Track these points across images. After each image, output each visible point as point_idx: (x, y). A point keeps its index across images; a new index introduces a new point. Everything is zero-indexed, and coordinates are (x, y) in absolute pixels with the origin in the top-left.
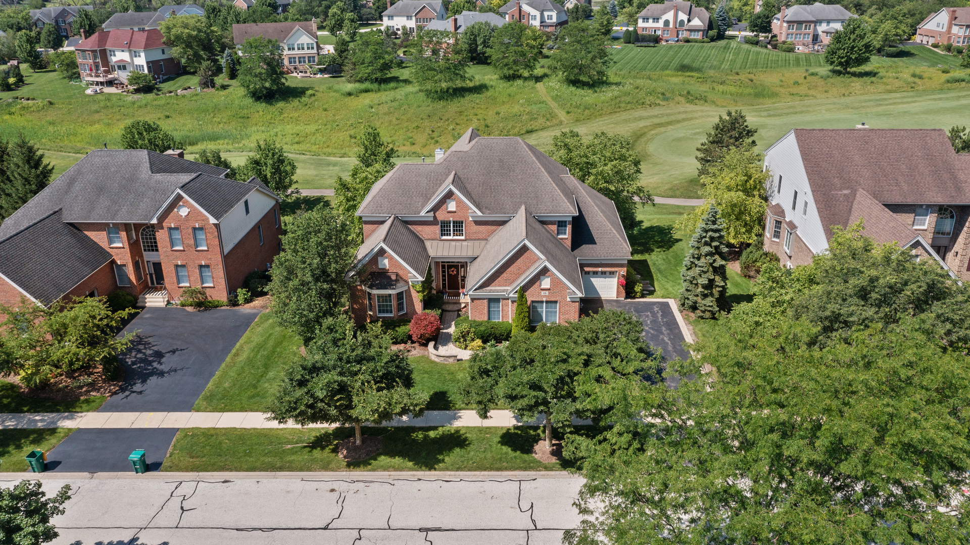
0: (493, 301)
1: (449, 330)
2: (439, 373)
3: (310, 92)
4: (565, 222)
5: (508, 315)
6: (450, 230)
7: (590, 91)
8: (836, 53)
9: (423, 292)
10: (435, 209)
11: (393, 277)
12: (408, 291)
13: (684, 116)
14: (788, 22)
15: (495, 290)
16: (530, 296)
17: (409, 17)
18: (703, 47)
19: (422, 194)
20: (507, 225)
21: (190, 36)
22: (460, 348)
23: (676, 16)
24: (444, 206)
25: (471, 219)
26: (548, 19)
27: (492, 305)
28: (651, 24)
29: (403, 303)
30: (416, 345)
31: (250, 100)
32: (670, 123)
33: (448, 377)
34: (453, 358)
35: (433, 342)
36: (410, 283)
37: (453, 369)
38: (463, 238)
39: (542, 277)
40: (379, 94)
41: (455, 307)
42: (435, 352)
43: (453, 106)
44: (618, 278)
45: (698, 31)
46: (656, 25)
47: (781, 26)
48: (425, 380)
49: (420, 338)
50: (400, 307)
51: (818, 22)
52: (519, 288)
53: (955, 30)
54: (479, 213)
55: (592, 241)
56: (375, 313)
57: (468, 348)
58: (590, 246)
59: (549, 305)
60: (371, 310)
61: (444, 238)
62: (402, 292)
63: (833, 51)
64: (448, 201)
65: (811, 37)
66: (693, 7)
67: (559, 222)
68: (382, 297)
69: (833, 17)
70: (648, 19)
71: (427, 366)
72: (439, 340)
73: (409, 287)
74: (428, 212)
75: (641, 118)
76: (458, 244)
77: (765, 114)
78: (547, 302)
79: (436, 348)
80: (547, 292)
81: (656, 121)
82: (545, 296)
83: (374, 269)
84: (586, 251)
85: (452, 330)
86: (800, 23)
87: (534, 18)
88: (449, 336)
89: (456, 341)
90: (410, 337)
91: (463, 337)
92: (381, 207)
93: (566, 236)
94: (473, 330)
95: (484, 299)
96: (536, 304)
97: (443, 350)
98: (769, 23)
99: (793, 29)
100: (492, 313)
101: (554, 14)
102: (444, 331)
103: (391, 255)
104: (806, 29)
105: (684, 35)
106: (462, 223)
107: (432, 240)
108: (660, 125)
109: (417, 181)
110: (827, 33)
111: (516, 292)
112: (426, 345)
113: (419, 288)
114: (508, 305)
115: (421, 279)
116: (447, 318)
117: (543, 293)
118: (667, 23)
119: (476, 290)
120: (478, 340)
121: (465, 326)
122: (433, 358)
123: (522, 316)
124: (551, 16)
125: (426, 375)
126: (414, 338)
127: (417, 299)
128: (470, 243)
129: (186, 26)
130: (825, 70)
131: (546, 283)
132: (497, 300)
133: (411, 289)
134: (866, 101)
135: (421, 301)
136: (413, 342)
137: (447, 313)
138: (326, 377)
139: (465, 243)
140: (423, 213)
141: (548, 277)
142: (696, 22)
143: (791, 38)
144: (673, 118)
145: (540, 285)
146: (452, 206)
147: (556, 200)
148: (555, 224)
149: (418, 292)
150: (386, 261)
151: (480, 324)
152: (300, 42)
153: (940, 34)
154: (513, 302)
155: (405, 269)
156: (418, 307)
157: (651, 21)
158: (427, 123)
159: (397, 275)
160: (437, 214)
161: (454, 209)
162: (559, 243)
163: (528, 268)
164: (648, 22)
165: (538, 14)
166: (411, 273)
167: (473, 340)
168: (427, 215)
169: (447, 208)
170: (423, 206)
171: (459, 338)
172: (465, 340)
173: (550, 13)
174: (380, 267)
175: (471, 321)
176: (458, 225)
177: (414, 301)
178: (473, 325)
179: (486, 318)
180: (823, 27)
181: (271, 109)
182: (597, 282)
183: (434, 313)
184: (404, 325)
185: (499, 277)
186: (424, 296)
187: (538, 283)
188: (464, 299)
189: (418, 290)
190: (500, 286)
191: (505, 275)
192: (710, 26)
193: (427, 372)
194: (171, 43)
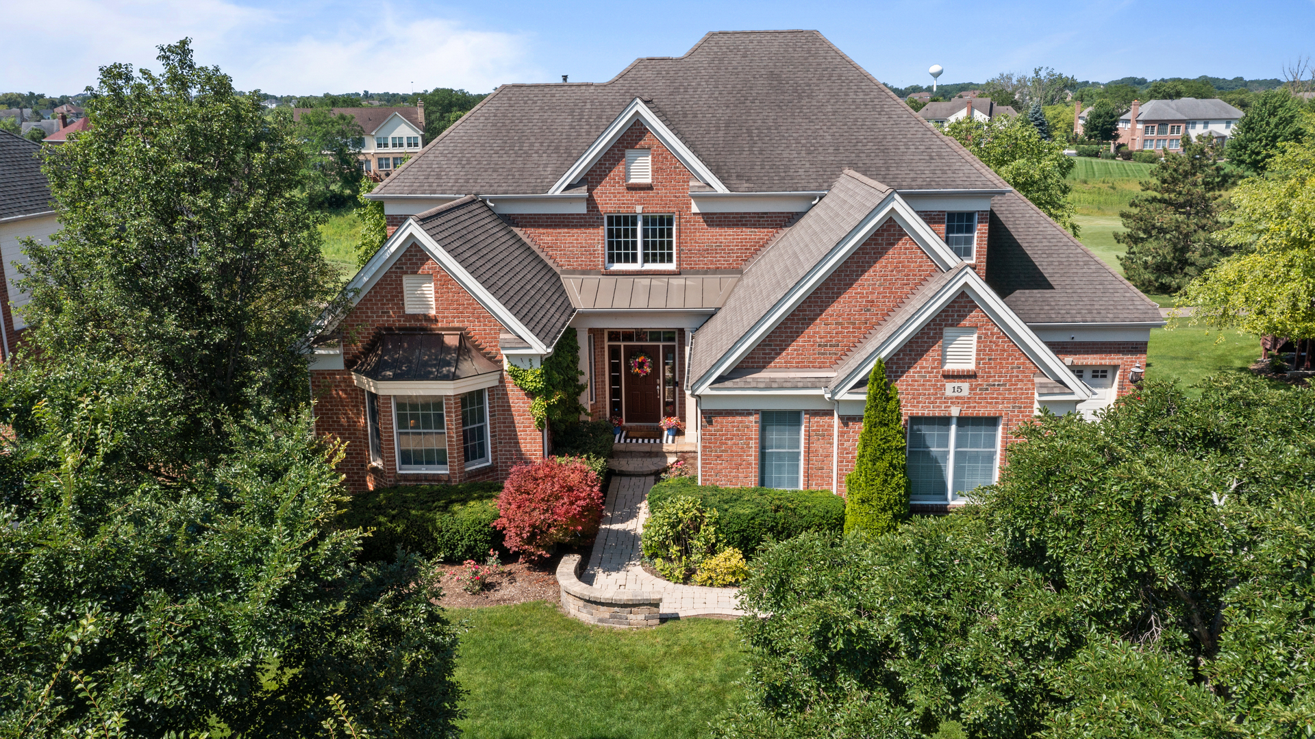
0: (779, 420)
1: (629, 525)
2: (592, 664)
4: (970, 216)
5: (827, 468)
6: (634, 244)
8: (1245, 148)
9: (546, 393)
10: (592, 178)
11: (451, 340)
12: (499, 392)
14: (1145, 122)
15: (785, 381)
16: (909, 399)
19: (557, 148)
20: (803, 221)
22: (668, 577)
23: (970, 116)
24: (618, 170)
25: (695, 208)
27: (774, 435)
29: (481, 430)
30: (518, 567)
33: (626, 684)
34: (645, 610)
35: (576, 558)
36: (506, 366)
37: (643, 649)
38: (672, 266)
39: (948, 332)
41: (649, 465)
42: (579, 587)
44: (1122, 387)
47: (1133, 130)
48: (537, 691)
49: (529, 541)
50: (472, 446)
51: (1192, 122)
52: (872, 365)
54: (720, 188)
55: (1039, 283)
56: (389, 461)
57: (698, 577)
58: (1037, 293)
59: (970, 431)
60: (379, 452)
61: (617, 267)
62: (480, 393)
63: (1240, 145)
64: (629, 153)
66: (995, 105)
67: (951, 216)
68: (414, 407)
69: (1211, 115)
71: (547, 639)
72: (596, 554)
73: (502, 380)
74: (569, 187)
76: (657, 282)
78: (963, 421)
79: (583, 574)
80: (965, 386)
82: (957, 400)
83: (391, 318)
84: (1029, 308)
85: (639, 523)
86: (1163, 123)
88: (630, 540)
89: (654, 556)
90: (496, 538)
91: (678, 539)
92: (439, 177)
94: (712, 514)
95: (748, 413)
96: (925, 430)
97: (607, 584)
99: (1152, 132)
100: (772, 464)
102: (615, 527)
103: (443, 268)
104: (1172, 132)
106: (670, 222)
107: (584, 272)
109: (544, 121)
111: (861, 383)
112: (548, 566)
113: (533, 378)
114: (826, 435)
115: (539, 348)
116: (622, 492)
117: (950, 388)
119: (720, 379)
120: (729, 551)
121: (682, 505)
122: (573, 609)
123: (882, 465)
125: (542, 675)
126: (511, 543)
127: (528, 420)
128: (693, 281)
131: (963, 352)
132: (791, 418)
133: (510, 387)
135: (541, 424)
136: (507, 557)
137: (625, 480)
139: (676, 282)
140: (556, 190)
141: (973, 328)
143: (1151, 146)
145: (942, 362)
146: (641, 169)
147: (940, 156)
148: (940, 222)
149: (532, 394)
150: (429, 290)
151: (736, 498)
152: (396, 134)
154: (846, 420)
155: (492, 316)
156: (532, 442)
159: (464, 337)
160: (598, 191)
161: (648, 180)
163: (900, 303)
166: (509, 330)
167: (712, 550)
168: (568, 194)
169: (627, 176)
170: (558, 175)
171: (663, 545)
172: (687, 551)
174: (409, 310)
175: (704, 488)
176: (660, 226)
177: (519, 427)
178: (713, 500)
179: (752, 481)
180: (1198, 130)
183: (582, 469)
184: (480, 498)
185: (798, 333)
186: (550, 409)
187: (933, 354)
189: (530, 386)
190: (801, 366)
191: (818, 329)
193: (544, 663)
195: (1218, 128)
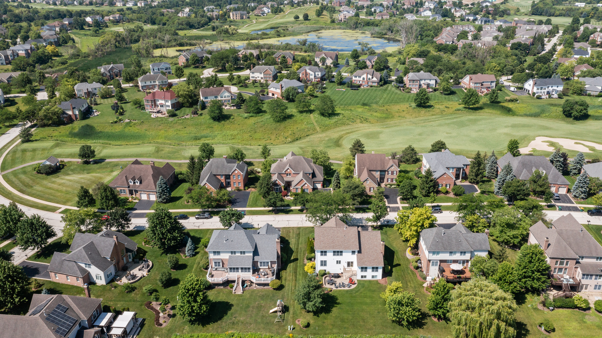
0: (297, 189)
2: (288, 201)
3: (232, 117)
4: (311, 173)
5: (299, 191)
6: (288, 175)
7: (328, 119)
13: (356, 129)
15: (297, 187)
16: (303, 188)
17: (261, 73)
18: (376, 90)
19: (283, 168)
20: (299, 174)
21: (186, 94)
23: (367, 76)
25: (292, 173)
26: (317, 75)
28: (357, 78)
30: (284, 196)
31: (212, 121)
32: (352, 132)
35: (286, 196)
37: (290, 200)
38: (291, 176)
40: (256, 118)
41: (290, 190)
43: (283, 124)
44: (321, 184)
45: (376, 82)
46: (359, 79)
47: (407, 81)
48: (286, 201)
50: (280, 190)
51: (421, 80)
52: (301, 186)
54: (294, 172)
55: (316, 177)
59: (307, 189)
61: (287, 177)
66: (374, 72)
67: (309, 173)
68: (277, 188)
70: (357, 76)
71: (286, 199)
73: (281, 186)
75: (343, 130)
76: (290, 178)
77: (385, 126)
81: (347, 131)
83: (275, 183)
84: (315, 179)
85: (289, 194)
86: (414, 81)
87: (312, 75)
89: (290, 196)
90: (282, 195)
92: (274, 170)
93: (311, 176)
94: (293, 194)
95: (295, 188)
96: (305, 189)
97: (288, 197)
98: (403, 80)
100: (297, 191)
101: (320, 73)
104: (416, 82)
105: (370, 84)
107: (285, 177)
108: (348, 133)
109: (282, 165)
110: (424, 84)
115: (283, 185)
117: (305, 187)
118: (364, 79)
119: (293, 186)
120: (294, 196)
123: (302, 191)
127: (283, 189)
128: (292, 178)
129: (184, 91)
130: (414, 105)
131: (306, 185)
137: (288, 191)
138: (272, 200)
142: (375, 79)
143: (411, 86)
144: (353, 130)
147: (309, 169)
150: (277, 181)
152: (225, 95)
153: (468, 85)
154: (300, 189)
155: (281, 183)
158: (274, 131)
159: (279, 184)
160: (286, 172)
161: (289, 171)
162: (309, 178)
163: (303, 182)
165: (313, 73)
168: (284, 172)
172: (292, 196)
175: (293, 192)
176: (290, 174)
179: (295, 192)
180: (422, 82)
181: (220, 124)
182: (317, 185)
183: (286, 191)
184: (281, 193)
185: (298, 184)
188: (291, 188)
189: (283, 187)
192: (381, 80)
194: (178, 96)
195: (428, 81)
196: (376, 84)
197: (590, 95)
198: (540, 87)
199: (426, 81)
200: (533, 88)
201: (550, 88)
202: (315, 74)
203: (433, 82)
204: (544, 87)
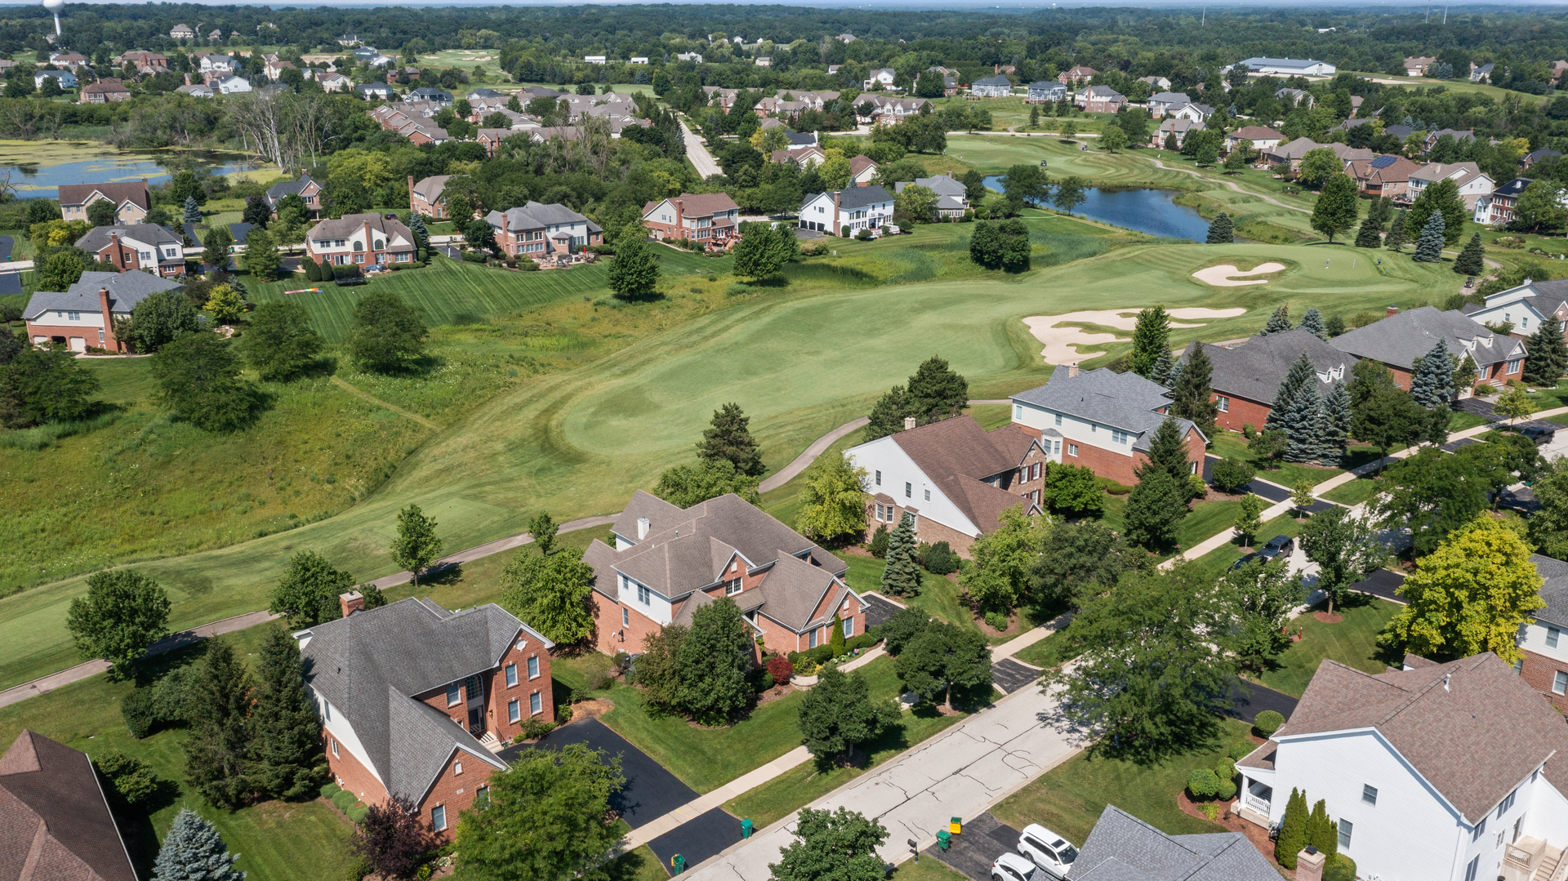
14: (516, 232)
23: (369, 236)
26: (169, 255)
28: (333, 248)
45: (406, 253)
46: (341, 249)
47: (506, 238)
51: (546, 228)
53: (686, 223)
65: (544, 246)
70: (328, 242)
86: (529, 232)
87: (148, 255)
98: (492, 235)
99: (522, 239)
101: (177, 247)
104: (537, 238)
105: (388, 260)
110: (559, 239)
118: (358, 246)
124: (173, 250)
134: (690, 334)
142: (398, 241)
143: (524, 250)
153: (670, 228)
157: (333, 244)
164: (328, 246)
165: (150, 249)
173: (170, 247)
180: (552, 234)
192: (416, 244)
195: (566, 230)
196: (407, 260)
197: (946, 220)
198: (854, 210)
199: (562, 229)
200: (837, 217)
201: (870, 212)
202: (159, 251)
203: (580, 231)
204: (862, 209)
